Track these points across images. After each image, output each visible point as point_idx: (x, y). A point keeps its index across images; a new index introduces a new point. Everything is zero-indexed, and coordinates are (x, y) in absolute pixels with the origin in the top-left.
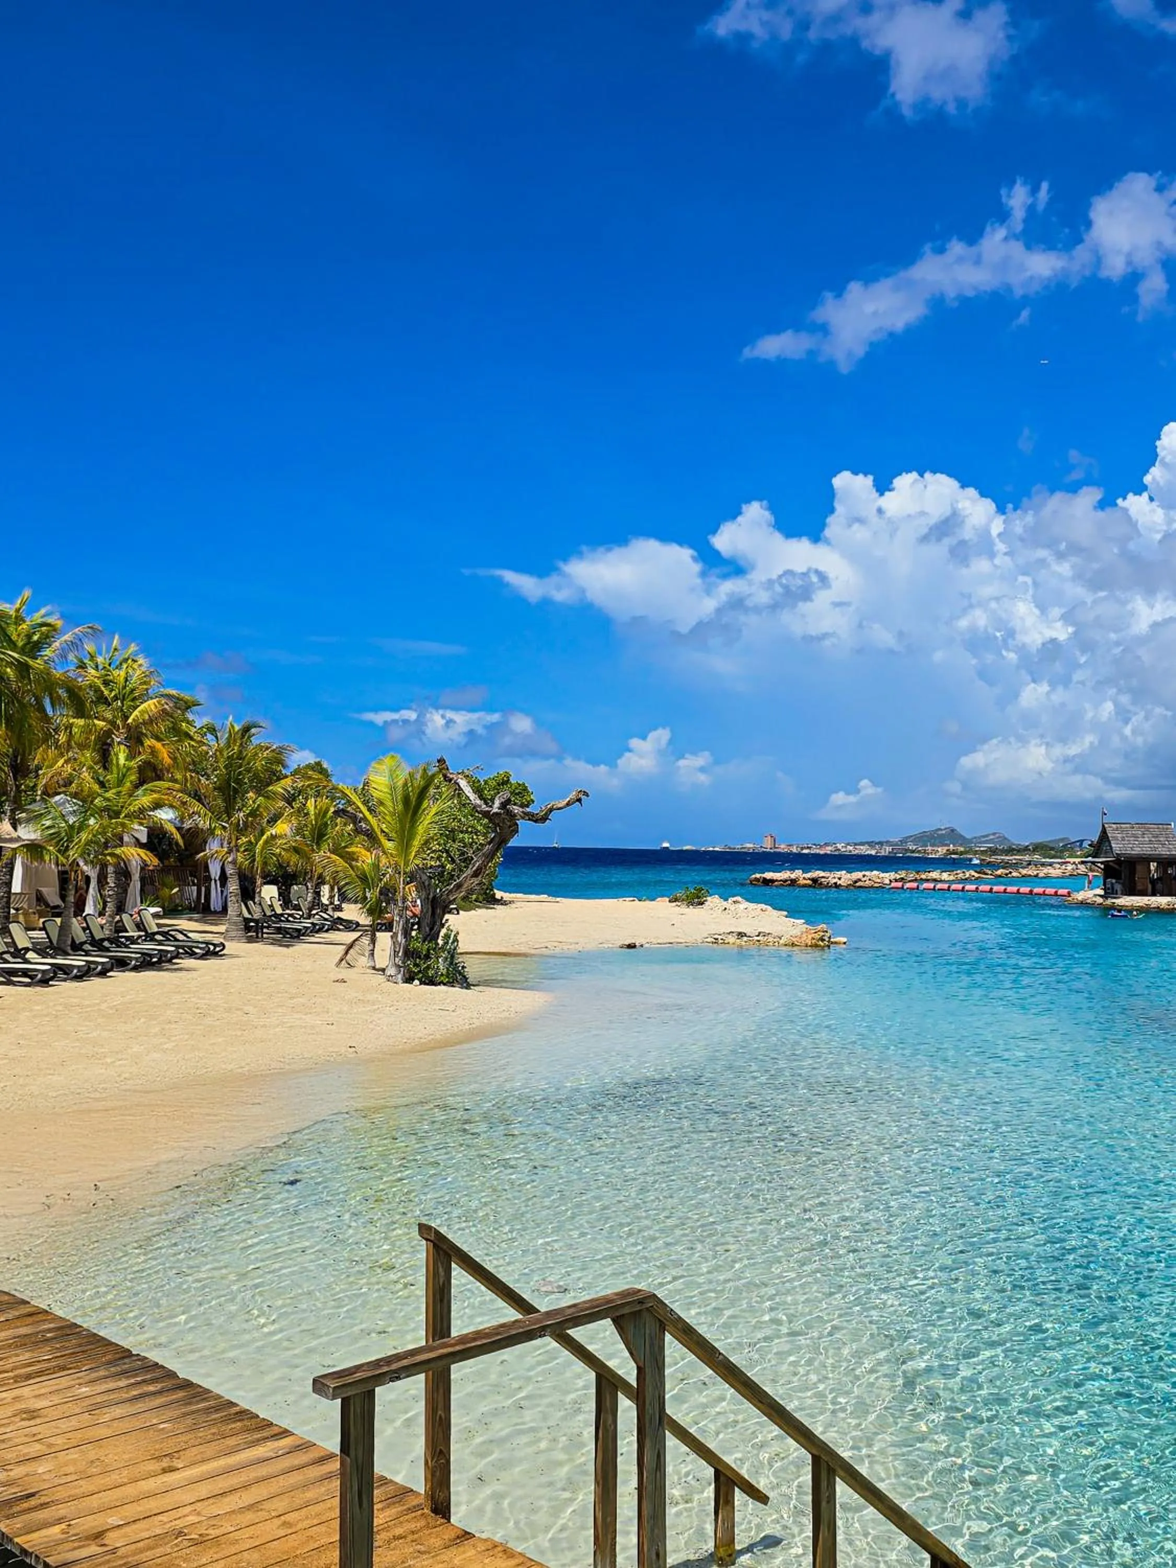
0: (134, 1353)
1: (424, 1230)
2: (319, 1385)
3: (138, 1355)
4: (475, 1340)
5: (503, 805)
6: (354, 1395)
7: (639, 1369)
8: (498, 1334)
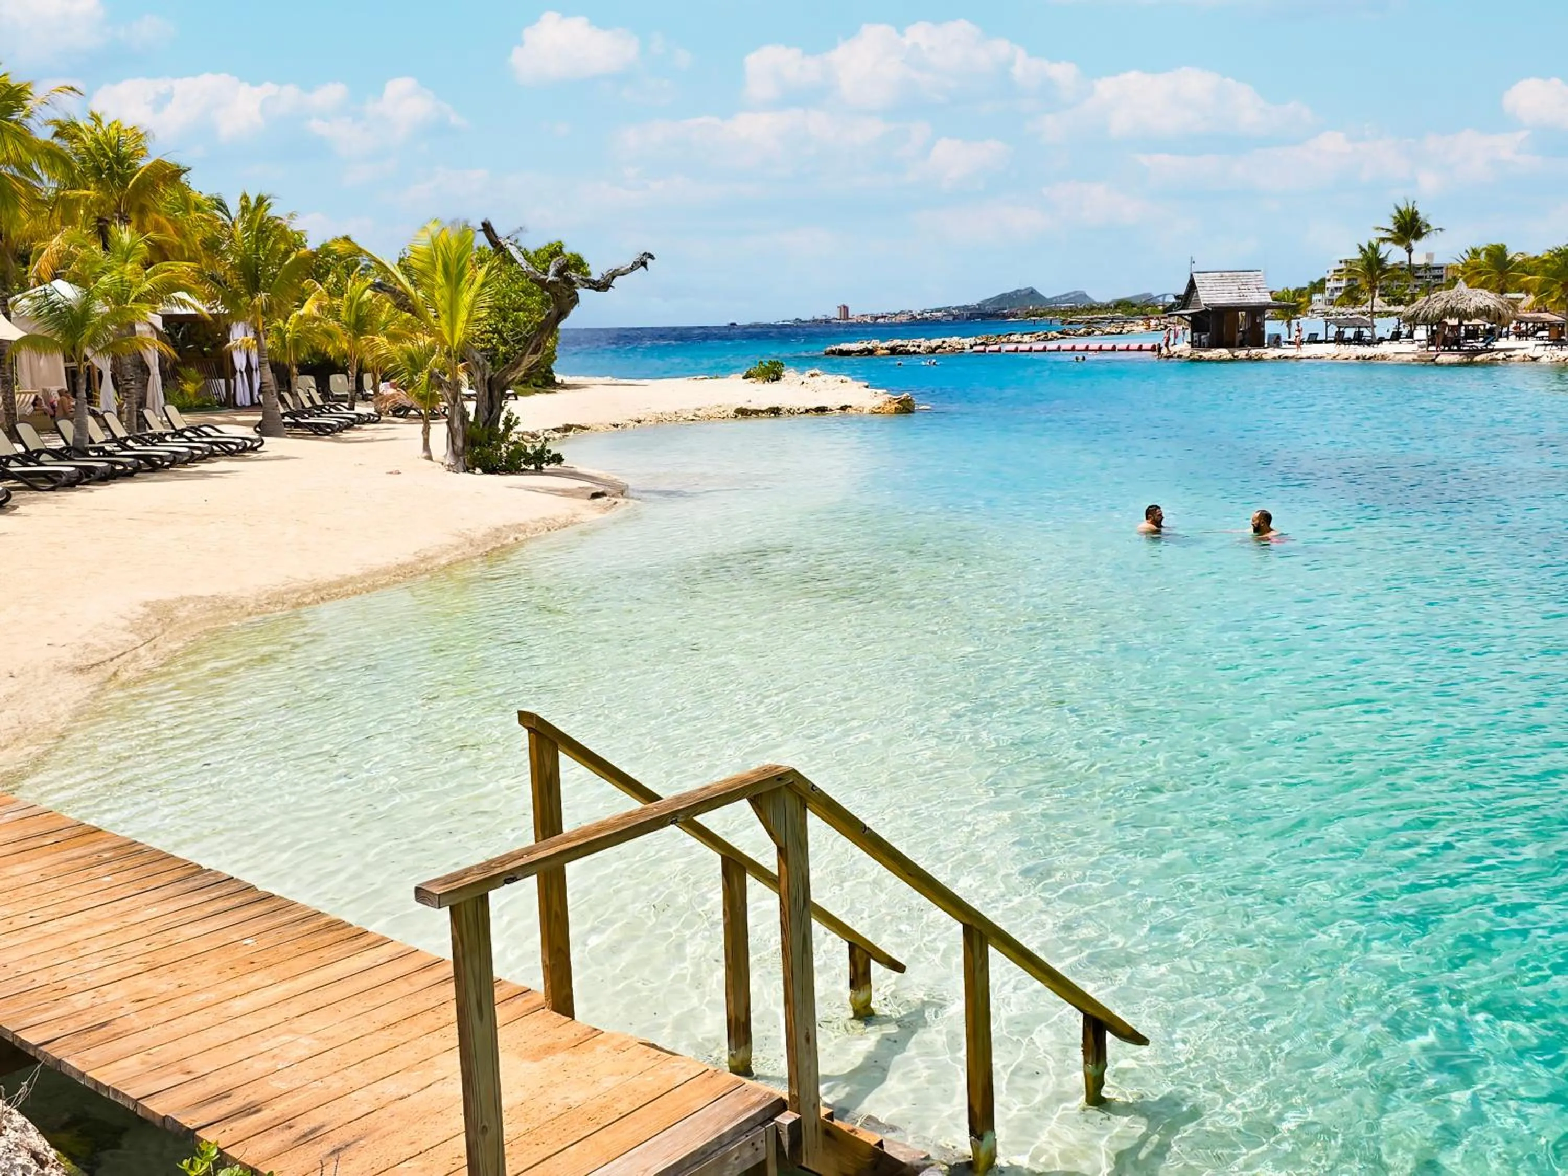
0: (205, 867)
1: (525, 718)
2: (421, 894)
3: (209, 870)
4: (598, 831)
5: (559, 273)
6: (465, 902)
7: (780, 851)
8: (623, 824)
